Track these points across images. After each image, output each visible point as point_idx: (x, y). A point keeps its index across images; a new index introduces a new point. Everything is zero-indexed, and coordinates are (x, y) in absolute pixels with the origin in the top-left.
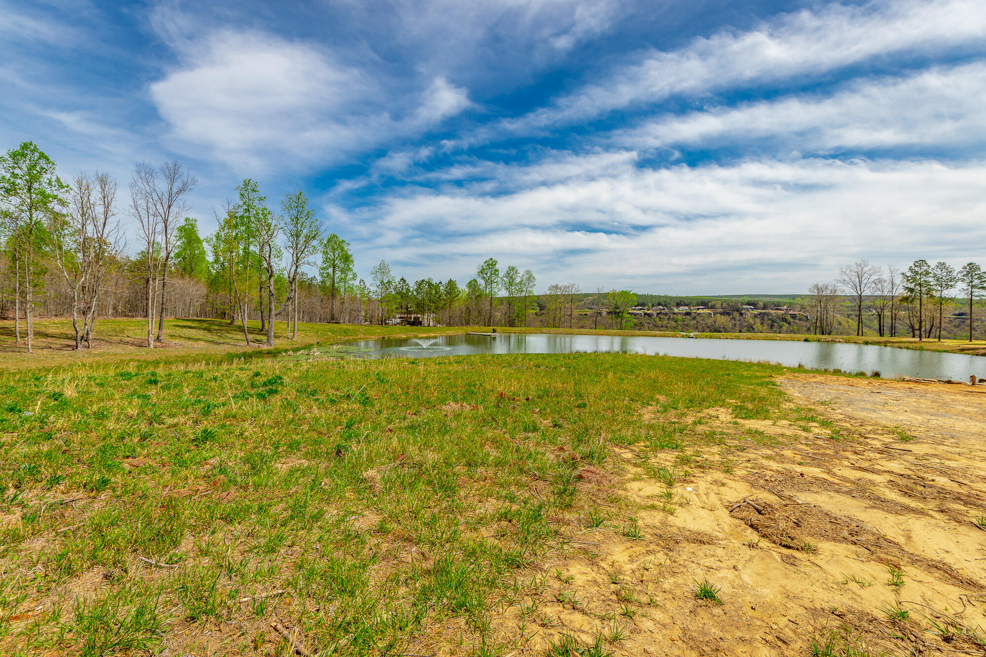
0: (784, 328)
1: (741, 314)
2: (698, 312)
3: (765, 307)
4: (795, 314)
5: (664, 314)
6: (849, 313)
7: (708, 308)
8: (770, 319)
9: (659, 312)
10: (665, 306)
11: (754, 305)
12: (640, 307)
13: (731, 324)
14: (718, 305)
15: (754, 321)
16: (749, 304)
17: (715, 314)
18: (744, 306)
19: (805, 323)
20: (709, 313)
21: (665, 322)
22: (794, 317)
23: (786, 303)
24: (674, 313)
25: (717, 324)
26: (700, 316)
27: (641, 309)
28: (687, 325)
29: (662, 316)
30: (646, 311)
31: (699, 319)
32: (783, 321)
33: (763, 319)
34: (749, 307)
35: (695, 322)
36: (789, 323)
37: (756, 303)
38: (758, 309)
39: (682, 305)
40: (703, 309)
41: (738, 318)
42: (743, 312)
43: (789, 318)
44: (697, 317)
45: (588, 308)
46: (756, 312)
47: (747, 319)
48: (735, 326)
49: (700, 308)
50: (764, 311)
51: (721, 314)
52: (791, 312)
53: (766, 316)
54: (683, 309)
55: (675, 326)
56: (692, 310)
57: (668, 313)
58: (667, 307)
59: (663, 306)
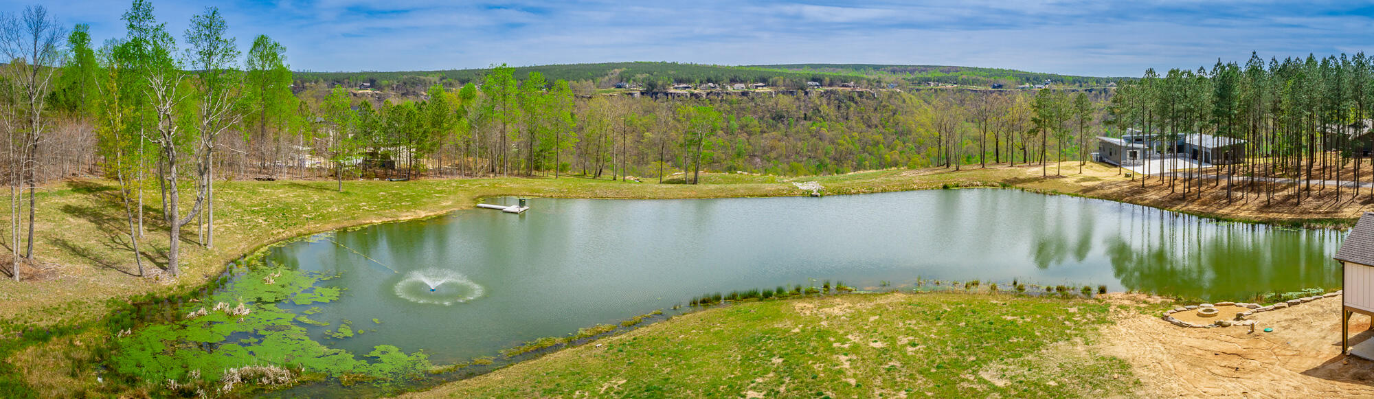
0: (852, 109)
2: (757, 91)
3: (831, 85)
4: (862, 92)
5: (715, 93)
6: (910, 87)
7: (769, 85)
8: (837, 98)
9: (709, 91)
10: (716, 82)
11: (819, 80)
12: (685, 85)
13: (795, 106)
14: (780, 82)
15: (821, 101)
16: (814, 80)
17: (777, 93)
18: (809, 83)
19: (872, 102)
20: (771, 93)
21: (717, 105)
22: (861, 95)
23: (852, 77)
24: (727, 93)
25: (779, 106)
26: (759, 97)
27: (686, 88)
28: (743, 109)
29: (712, 97)
30: (692, 90)
31: (758, 101)
32: (850, 100)
33: (829, 99)
34: (814, 83)
35: (753, 104)
36: (856, 103)
37: (822, 78)
38: (825, 86)
39: (737, 81)
40: (762, 86)
41: (802, 98)
42: (808, 90)
43: (855, 95)
44: (755, 98)
45: (613, 86)
46: (822, 90)
47: (812, 100)
48: (800, 109)
49: (760, 86)
50: (831, 89)
51: (783, 94)
52: (858, 89)
53: (832, 95)
54: (739, 87)
55: (728, 110)
56: (749, 89)
57: (720, 92)
58: (719, 85)
59: (713, 83)
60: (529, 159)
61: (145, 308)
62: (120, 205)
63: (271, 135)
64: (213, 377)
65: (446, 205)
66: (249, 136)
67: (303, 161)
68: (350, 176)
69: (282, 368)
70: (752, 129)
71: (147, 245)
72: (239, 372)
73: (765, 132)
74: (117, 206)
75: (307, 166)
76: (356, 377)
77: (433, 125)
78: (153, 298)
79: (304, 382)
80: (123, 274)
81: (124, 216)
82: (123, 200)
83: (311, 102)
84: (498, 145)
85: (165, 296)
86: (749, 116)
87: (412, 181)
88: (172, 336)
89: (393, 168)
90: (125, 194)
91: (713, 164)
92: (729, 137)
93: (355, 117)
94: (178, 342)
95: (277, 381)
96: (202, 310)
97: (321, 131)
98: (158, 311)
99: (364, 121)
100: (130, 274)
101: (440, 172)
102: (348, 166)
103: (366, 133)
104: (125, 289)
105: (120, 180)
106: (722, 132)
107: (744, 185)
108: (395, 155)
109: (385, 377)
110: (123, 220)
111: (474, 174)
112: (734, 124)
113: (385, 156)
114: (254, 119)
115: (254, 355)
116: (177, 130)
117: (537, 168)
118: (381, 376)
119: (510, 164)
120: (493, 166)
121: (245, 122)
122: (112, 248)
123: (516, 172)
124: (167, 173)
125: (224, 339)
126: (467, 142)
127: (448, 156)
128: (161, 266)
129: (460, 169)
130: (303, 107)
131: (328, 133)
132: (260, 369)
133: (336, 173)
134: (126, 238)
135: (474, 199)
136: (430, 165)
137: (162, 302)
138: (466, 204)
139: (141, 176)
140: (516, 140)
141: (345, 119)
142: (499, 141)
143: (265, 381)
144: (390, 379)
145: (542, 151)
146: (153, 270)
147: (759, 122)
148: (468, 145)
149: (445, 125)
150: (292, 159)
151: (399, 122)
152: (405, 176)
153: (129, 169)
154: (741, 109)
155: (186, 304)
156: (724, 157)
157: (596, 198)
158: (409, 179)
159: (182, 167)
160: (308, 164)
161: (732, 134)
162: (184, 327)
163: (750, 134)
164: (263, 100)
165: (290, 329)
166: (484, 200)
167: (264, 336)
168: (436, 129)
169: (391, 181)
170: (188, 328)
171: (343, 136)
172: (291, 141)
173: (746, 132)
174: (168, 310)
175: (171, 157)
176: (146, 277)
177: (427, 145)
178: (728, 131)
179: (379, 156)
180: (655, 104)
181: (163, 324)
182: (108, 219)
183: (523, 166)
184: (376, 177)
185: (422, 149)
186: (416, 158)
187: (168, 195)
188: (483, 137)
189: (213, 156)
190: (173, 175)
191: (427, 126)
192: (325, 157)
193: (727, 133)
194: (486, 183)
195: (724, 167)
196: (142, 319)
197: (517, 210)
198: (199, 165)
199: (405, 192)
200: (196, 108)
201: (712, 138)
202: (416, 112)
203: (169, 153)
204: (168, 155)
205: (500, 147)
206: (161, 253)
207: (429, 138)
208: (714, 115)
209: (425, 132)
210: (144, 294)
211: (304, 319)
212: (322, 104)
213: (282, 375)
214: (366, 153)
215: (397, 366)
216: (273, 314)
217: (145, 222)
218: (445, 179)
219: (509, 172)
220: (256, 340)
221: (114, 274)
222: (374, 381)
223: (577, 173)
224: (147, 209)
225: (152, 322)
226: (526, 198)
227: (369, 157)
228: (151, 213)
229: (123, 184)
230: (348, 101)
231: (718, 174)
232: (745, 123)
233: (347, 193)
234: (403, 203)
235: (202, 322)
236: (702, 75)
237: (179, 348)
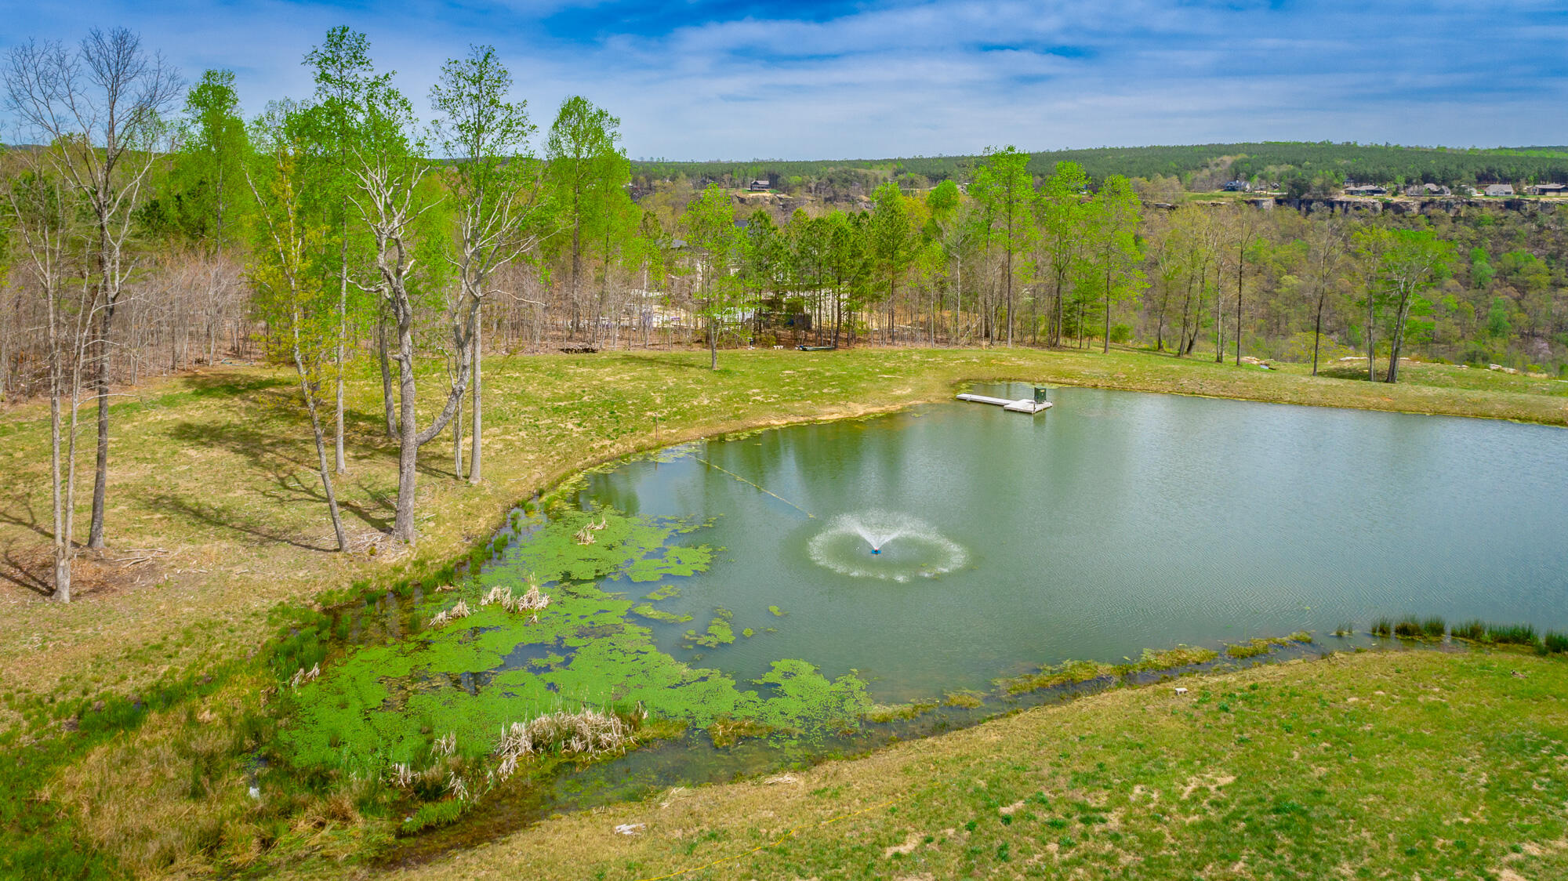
2: (1542, 199)
5: (1441, 204)
9: (1427, 199)
10: (1444, 182)
12: (1371, 187)
21: (1444, 228)
24: (1470, 204)
26: (1549, 211)
27: (1374, 192)
28: (1509, 236)
29: (1433, 212)
30: (1389, 198)
31: (1545, 219)
35: (1534, 227)
39: (1493, 181)
44: (1540, 214)
45: (1220, 187)
49: (1552, 190)
54: (1499, 191)
55: (1472, 238)
56: (1524, 195)
57: (1452, 201)
58: (1451, 187)
59: (1437, 184)
60: (1054, 316)
61: (347, 616)
62: (297, 414)
63: (590, 271)
64: (481, 746)
65: (903, 393)
66: (550, 275)
67: (647, 316)
68: (732, 342)
69: (607, 715)
70: (1531, 278)
71: (353, 487)
72: (529, 729)
73: (1562, 286)
74: (291, 416)
75: (655, 325)
76: (739, 727)
77: (880, 253)
78: (364, 592)
79: (647, 742)
80: (304, 550)
81: (307, 433)
82: (304, 403)
83: (664, 213)
84: (997, 290)
85: (388, 585)
86: (1522, 251)
87: (841, 351)
88: (402, 667)
89: (808, 328)
90: (308, 392)
91: (1432, 345)
92: (1472, 292)
93: (741, 239)
94: (413, 679)
95: (597, 744)
96: (461, 607)
97: (682, 264)
98: (375, 619)
99: (758, 246)
100: (317, 549)
101: (892, 336)
102: (729, 325)
103: (761, 267)
104: (308, 581)
105: (297, 367)
106: (1455, 282)
107: (1506, 395)
108: (813, 305)
109: (790, 726)
110: (305, 442)
111: (953, 340)
112: (1485, 266)
113: (795, 307)
114: (560, 243)
115: (557, 691)
116: (415, 267)
117: (1069, 333)
118: (783, 725)
119: (1018, 323)
120: (987, 327)
121: (543, 249)
122: (281, 501)
123: (1030, 337)
124: (393, 346)
125: (500, 662)
126: (941, 283)
127: (906, 307)
128: (382, 526)
129: (927, 330)
130: (650, 221)
131: (694, 267)
132: (568, 719)
133: (708, 338)
134: (309, 477)
135: (953, 386)
136: (875, 324)
137: (382, 597)
138: (937, 393)
139: (342, 355)
140: (1029, 281)
141: (723, 242)
142: (998, 281)
143: (576, 745)
144: (798, 731)
145: (1078, 302)
146: (365, 536)
147: (1547, 263)
148: (943, 289)
149: (902, 254)
150: (629, 313)
151: (819, 247)
152: (829, 343)
153: (318, 342)
154: (1503, 236)
155: (430, 597)
156: (1458, 332)
157: (1178, 392)
158: (836, 347)
159: (422, 334)
160: (656, 322)
161: (1480, 286)
162: (425, 644)
163: (1523, 289)
164: (577, 210)
165: (621, 631)
166: (970, 387)
167: (573, 649)
168: (885, 261)
169: (805, 350)
170: (432, 647)
171: (721, 273)
172: (627, 282)
173: (1516, 286)
174: (395, 614)
175: (402, 316)
176: (350, 552)
177: (869, 287)
178: (1469, 280)
179: (784, 307)
180: (1306, 222)
181: (384, 643)
182: (272, 444)
183: (1042, 328)
184: (779, 342)
185: (860, 295)
186: (849, 310)
187: (395, 388)
188: (969, 276)
189: (483, 312)
190: (406, 349)
191: (869, 254)
192: (687, 310)
193: (1466, 285)
194: (975, 357)
195: (1459, 353)
196: (341, 640)
197: (1030, 408)
198: (456, 329)
199: (828, 370)
200: (452, 226)
201: (1432, 292)
202: (851, 230)
203: (397, 309)
204: (397, 314)
205: (1001, 294)
206: (381, 501)
207: (872, 276)
208: (1440, 247)
209: (865, 265)
210: (346, 586)
211: (647, 610)
212: (684, 217)
213: (607, 730)
214: (761, 301)
215: (812, 703)
216: (595, 603)
217: (348, 443)
218: (900, 348)
219: (1017, 337)
220: (561, 659)
221: (284, 554)
222: (771, 735)
223: (1144, 346)
224: (352, 417)
225: (361, 642)
226: (1047, 386)
227: (765, 309)
228: (361, 423)
229: (303, 372)
230: (729, 212)
231: (1445, 367)
232: (1513, 266)
233: (726, 372)
234: (825, 391)
235: (459, 632)
236: (1412, 167)
237: (415, 692)
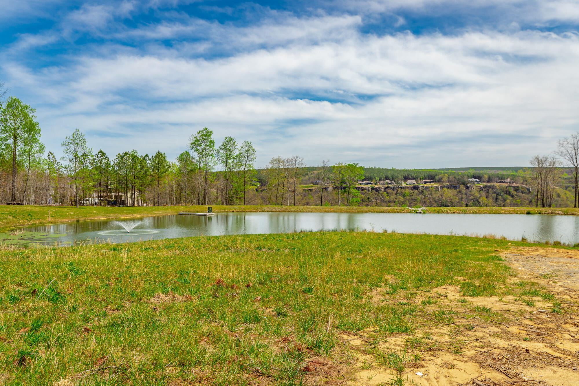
0: (508, 201)
1: (468, 188)
2: (425, 185)
3: (489, 180)
4: (518, 187)
5: (391, 188)
6: (567, 185)
7: (436, 182)
8: (495, 193)
9: (387, 186)
10: (393, 179)
11: (479, 177)
12: (367, 182)
13: (457, 198)
14: (445, 179)
15: (480, 194)
16: (474, 177)
17: (442, 187)
18: (470, 179)
19: (527, 196)
20: (437, 188)
21: (393, 197)
22: (517, 189)
23: (509, 175)
24: (401, 188)
25: (444, 198)
26: (428, 190)
27: (368, 183)
28: (415, 200)
29: (390, 191)
30: (373, 186)
31: (426, 193)
32: (506, 194)
33: (488, 192)
34: (475, 180)
35: (423, 196)
36: (512, 196)
37: (481, 175)
38: (484, 182)
39: (409, 178)
40: (430, 182)
41: (464, 192)
42: (469, 185)
43: (511, 190)
44: (425, 191)
45: (312, 183)
46: (481, 185)
47: (472, 193)
48: (462, 200)
49: (428, 182)
50: (489, 184)
51: (448, 188)
52: (514, 185)
53: (491, 189)
54: (411, 183)
55: (402, 201)
56: (419, 184)
57: (396, 187)
58: (395, 181)
59: (390, 180)
154: (412, 199)
236: (381, 174)
